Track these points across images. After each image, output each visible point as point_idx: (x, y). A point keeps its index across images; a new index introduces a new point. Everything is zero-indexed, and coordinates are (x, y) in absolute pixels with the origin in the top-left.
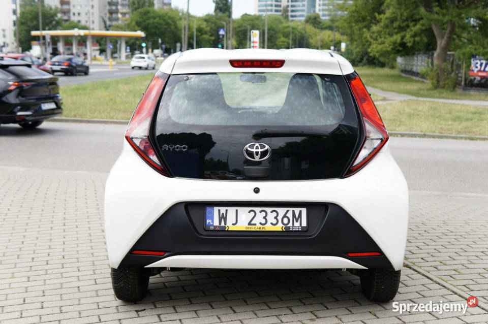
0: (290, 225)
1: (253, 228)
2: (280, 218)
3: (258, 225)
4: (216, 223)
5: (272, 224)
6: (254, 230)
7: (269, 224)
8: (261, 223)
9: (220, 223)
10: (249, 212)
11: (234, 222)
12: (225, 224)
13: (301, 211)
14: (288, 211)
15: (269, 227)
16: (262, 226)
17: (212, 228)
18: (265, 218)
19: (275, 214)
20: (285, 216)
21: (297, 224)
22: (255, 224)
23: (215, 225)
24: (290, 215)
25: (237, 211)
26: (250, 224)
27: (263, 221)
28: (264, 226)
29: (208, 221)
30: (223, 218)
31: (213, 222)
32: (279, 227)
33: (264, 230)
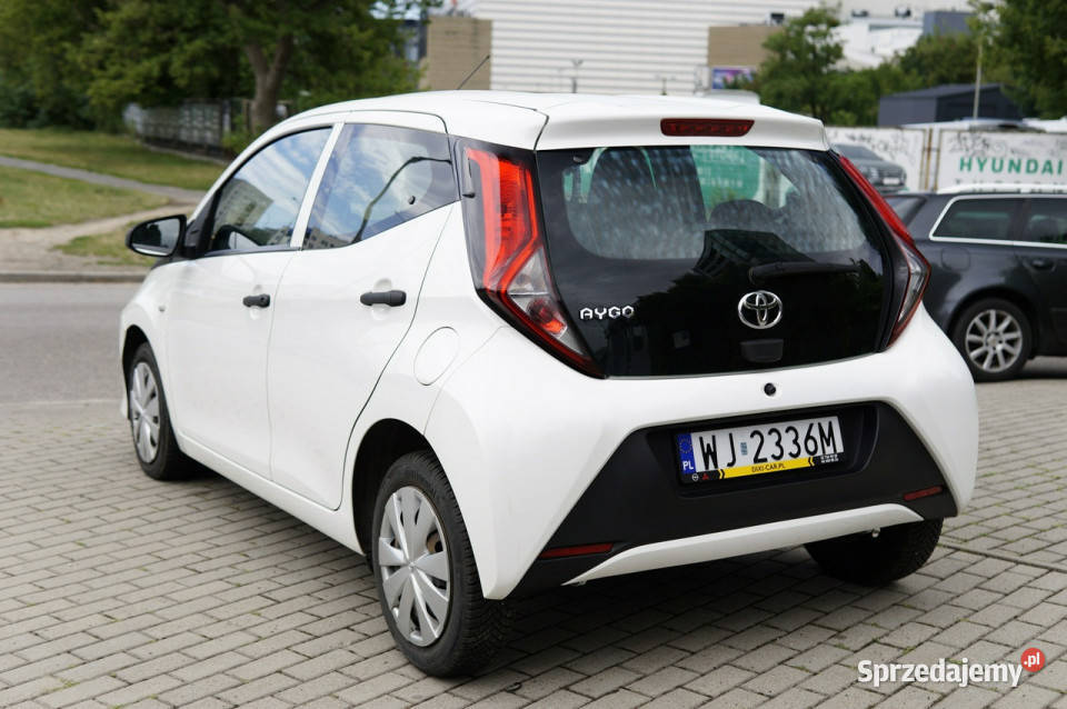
0: (819, 453)
1: (764, 469)
2: (801, 441)
3: (771, 461)
4: (700, 467)
5: (791, 454)
6: (766, 471)
7: (786, 456)
8: (773, 456)
9: (707, 466)
10: (752, 436)
11: (731, 461)
12: (716, 465)
13: (830, 423)
14: (811, 426)
15: (788, 463)
16: (777, 462)
17: (695, 478)
18: (778, 444)
19: (792, 435)
20: (809, 437)
21: (829, 450)
22: (765, 460)
23: (698, 470)
24: (815, 433)
25: (731, 435)
26: (756, 460)
27: (778, 453)
28: (782, 461)
29: (686, 464)
30: (710, 454)
31: (693, 464)
32: (803, 461)
33: (781, 469)
